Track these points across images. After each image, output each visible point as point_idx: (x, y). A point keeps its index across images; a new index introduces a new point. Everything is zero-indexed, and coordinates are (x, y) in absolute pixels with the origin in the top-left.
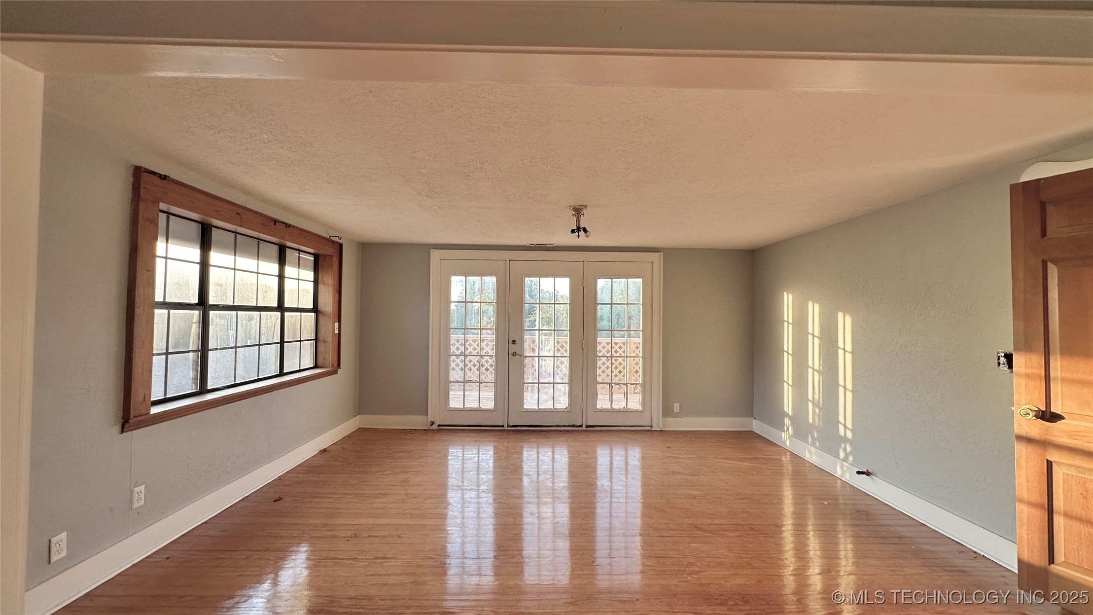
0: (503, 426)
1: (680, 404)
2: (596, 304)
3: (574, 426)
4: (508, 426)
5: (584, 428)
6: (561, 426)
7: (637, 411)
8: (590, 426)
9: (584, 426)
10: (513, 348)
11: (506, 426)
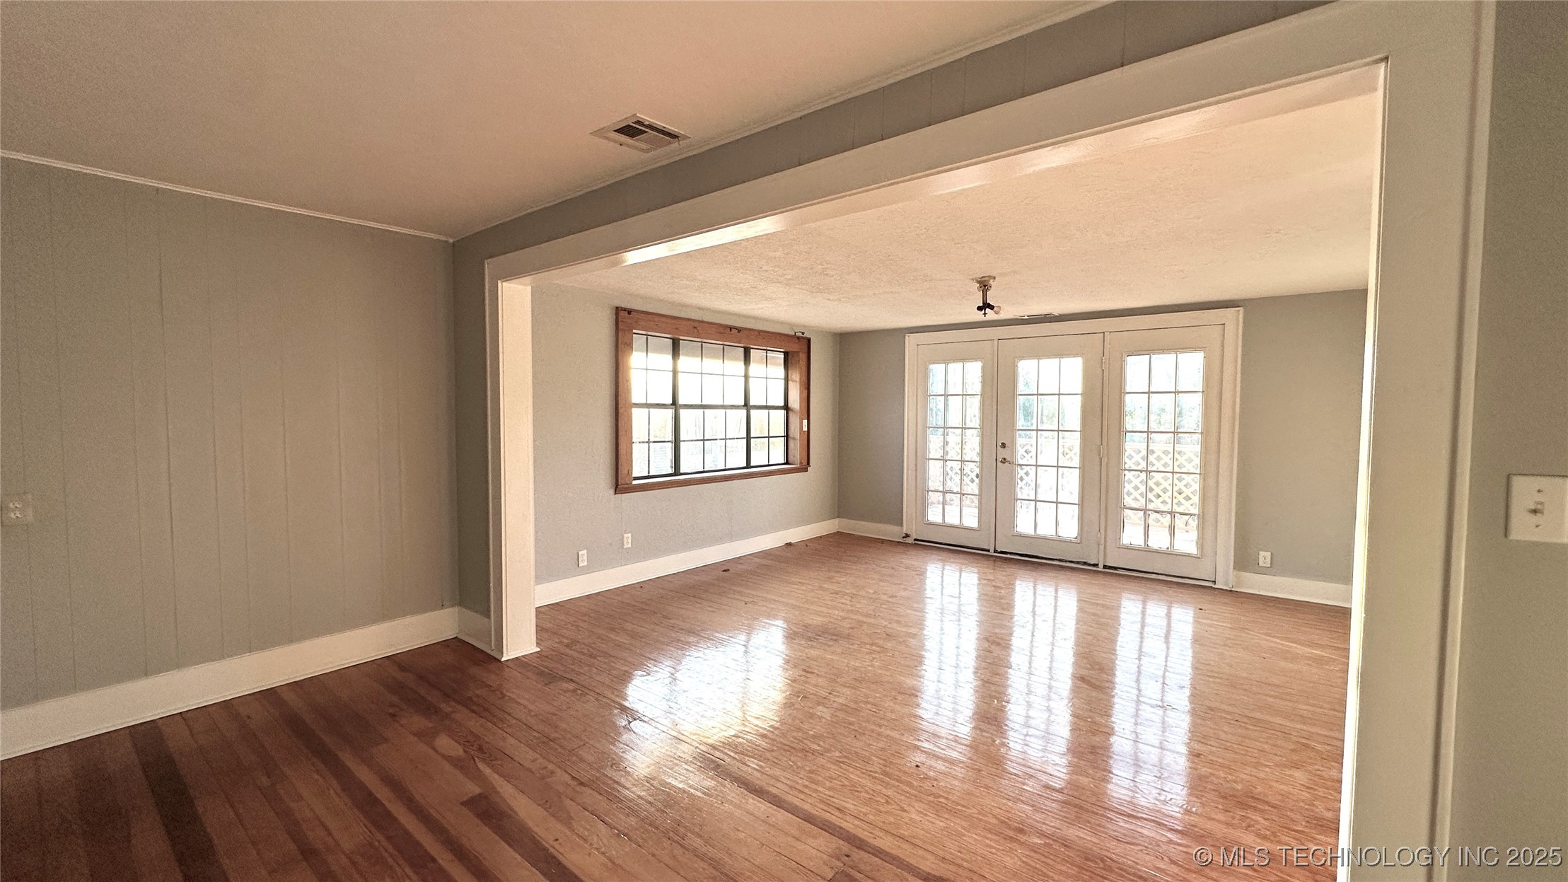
0: (989, 551)
1: (1272, 554)
2: (1122, 393)
3: (1085, 563)
4: (995, 551)
5: (1101, 568)
6: (1066, 561)
7: (1189, 556)
8: (1110, 568)
9: (1101, 566)
10: (1002, 453)
11: (992, 550)
